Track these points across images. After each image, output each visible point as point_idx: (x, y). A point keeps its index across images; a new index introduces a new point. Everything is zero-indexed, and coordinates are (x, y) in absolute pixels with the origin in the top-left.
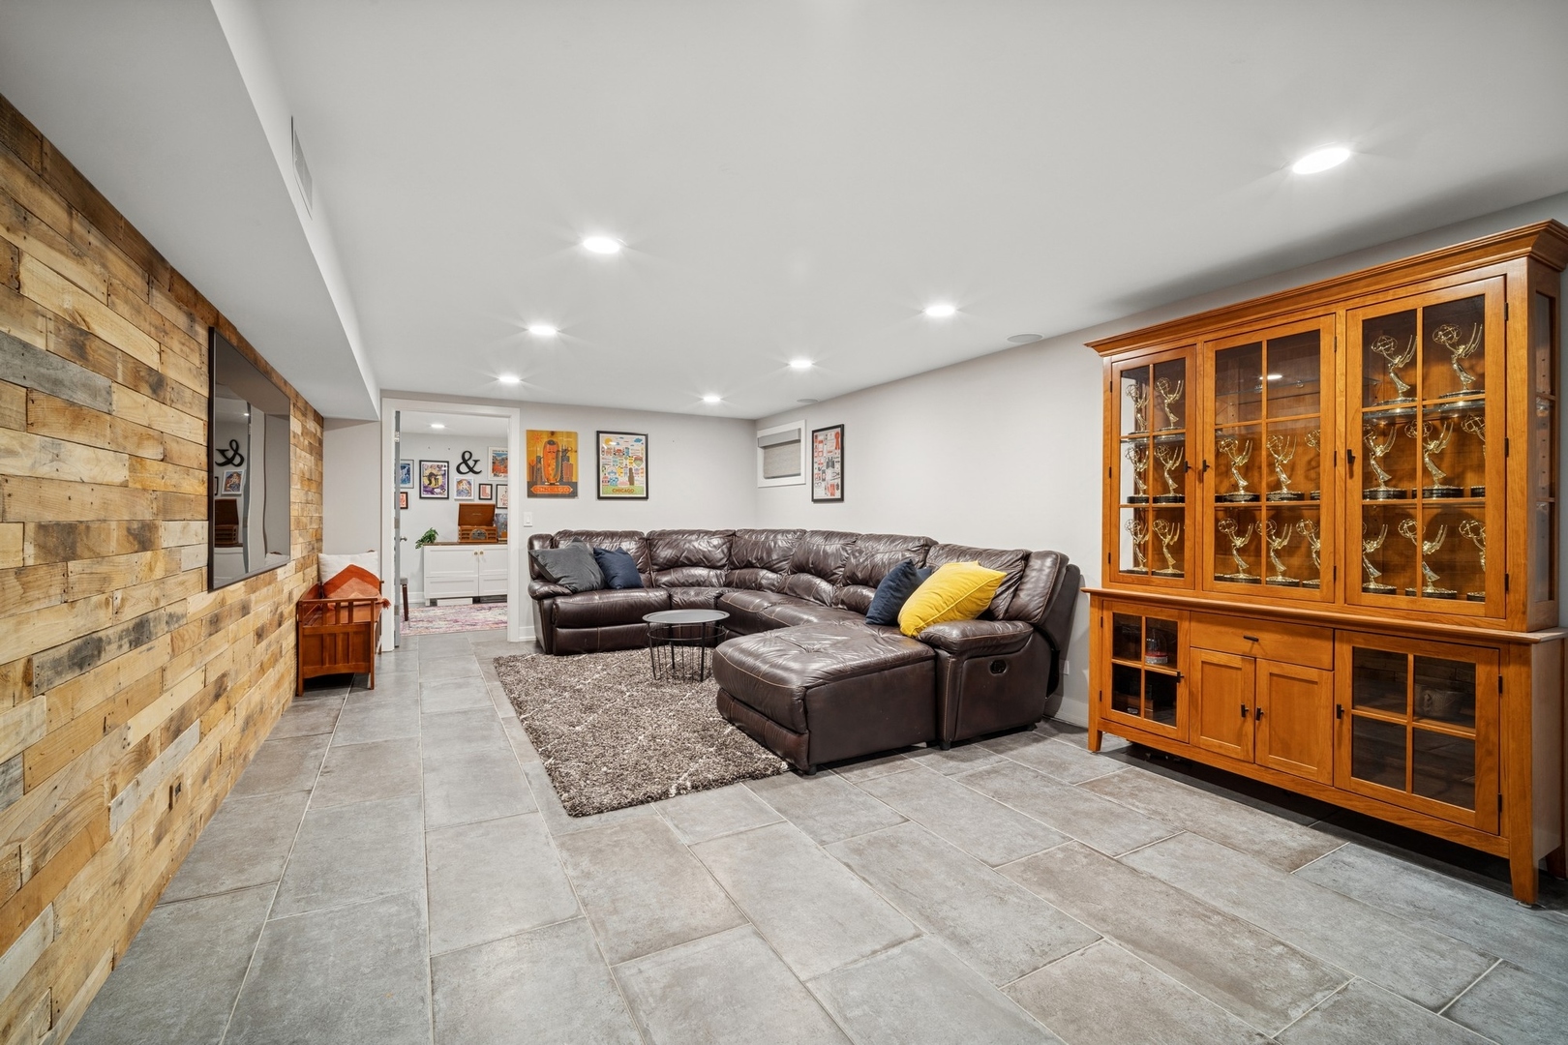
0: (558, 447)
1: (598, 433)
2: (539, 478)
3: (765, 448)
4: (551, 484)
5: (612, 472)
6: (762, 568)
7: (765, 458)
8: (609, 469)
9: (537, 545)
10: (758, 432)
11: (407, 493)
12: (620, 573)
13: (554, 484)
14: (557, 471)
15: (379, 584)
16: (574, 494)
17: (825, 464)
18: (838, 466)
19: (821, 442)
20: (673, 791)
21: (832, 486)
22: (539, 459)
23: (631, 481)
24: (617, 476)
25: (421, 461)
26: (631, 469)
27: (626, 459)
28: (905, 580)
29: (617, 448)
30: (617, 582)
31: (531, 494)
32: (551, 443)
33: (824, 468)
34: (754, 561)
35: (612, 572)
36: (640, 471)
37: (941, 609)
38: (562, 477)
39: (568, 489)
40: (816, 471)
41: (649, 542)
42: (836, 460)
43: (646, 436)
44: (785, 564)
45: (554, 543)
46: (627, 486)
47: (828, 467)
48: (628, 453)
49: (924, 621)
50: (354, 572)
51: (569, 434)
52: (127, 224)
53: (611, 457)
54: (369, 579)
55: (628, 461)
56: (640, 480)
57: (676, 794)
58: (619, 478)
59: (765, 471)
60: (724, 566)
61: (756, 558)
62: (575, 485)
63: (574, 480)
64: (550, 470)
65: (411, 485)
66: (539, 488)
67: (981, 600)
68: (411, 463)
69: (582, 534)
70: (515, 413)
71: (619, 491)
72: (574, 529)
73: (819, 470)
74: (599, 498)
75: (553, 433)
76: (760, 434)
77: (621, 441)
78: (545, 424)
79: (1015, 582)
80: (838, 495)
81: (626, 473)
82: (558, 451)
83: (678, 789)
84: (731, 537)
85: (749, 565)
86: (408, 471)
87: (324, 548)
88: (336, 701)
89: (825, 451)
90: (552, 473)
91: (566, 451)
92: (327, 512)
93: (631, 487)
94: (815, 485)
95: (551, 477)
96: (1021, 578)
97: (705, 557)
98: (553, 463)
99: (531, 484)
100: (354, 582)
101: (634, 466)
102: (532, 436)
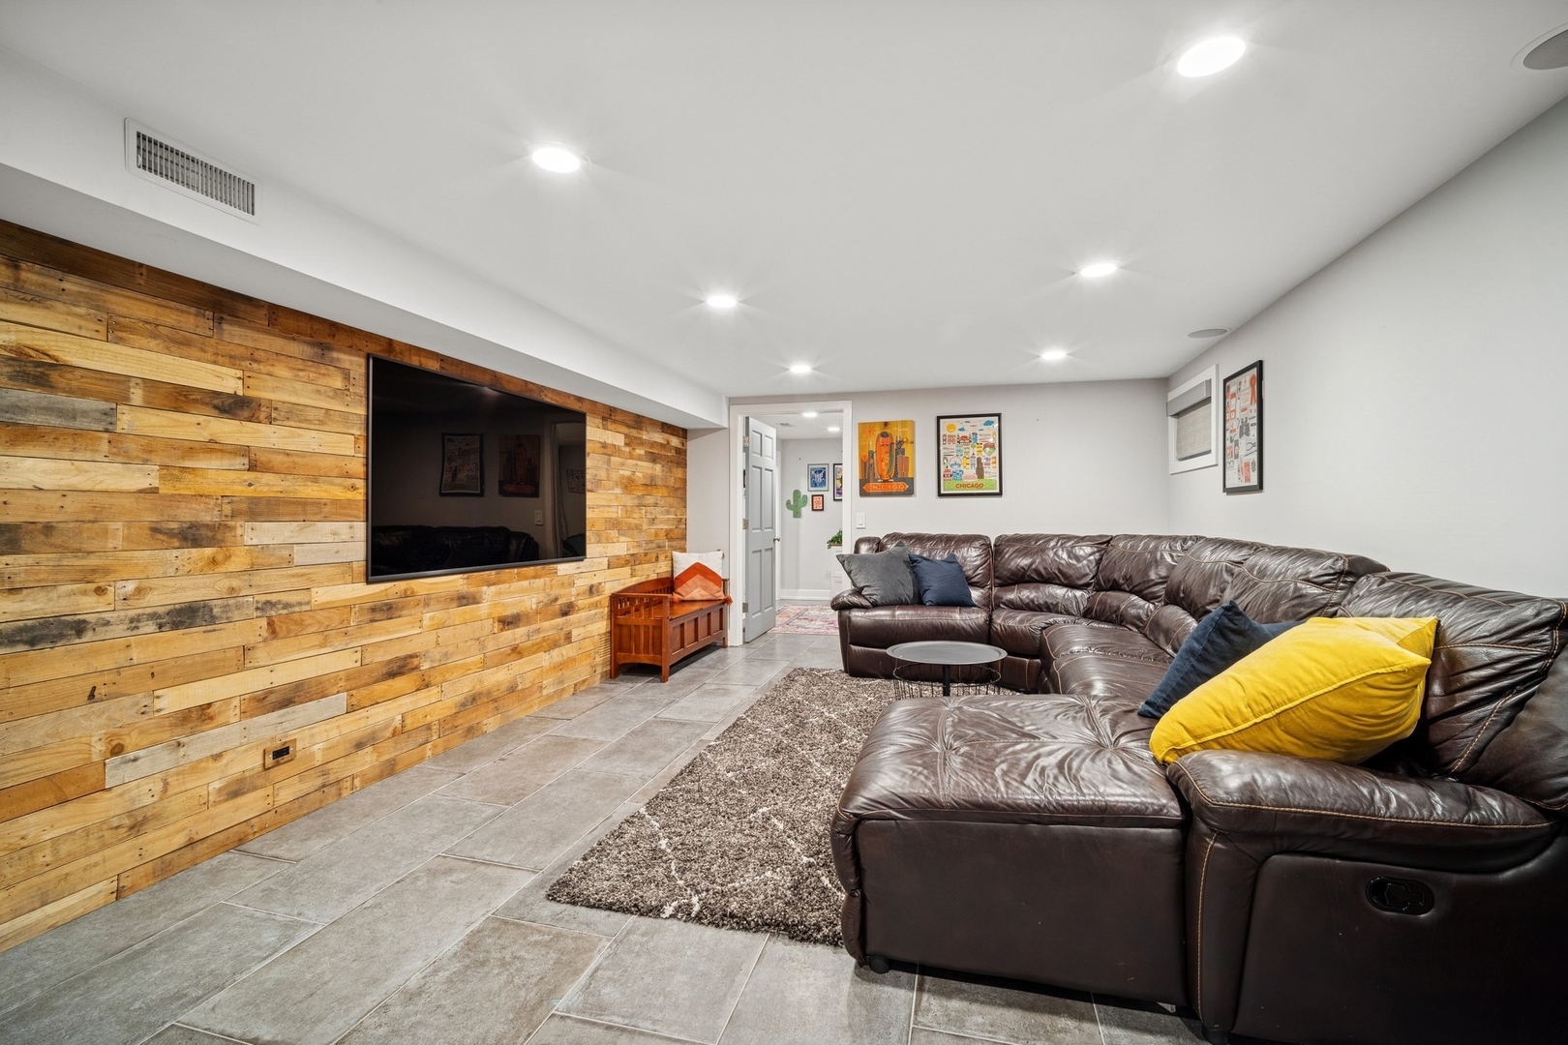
0: (892, 439)
1: (939, 418)
2: (871, 474)
3: (1177, 415)
4: (884, 481)
5: (956, 464)
6: (1131, 592)
7: (1179, 431)
8: (952, 460)
9: (864, 549)
10: (1169, 394)
11: (822, 496)
12: (934, 587)
13: (887, 481)
14: (891, 466)
15: (724, 583)
16: (910, 492)
17: (1238, 431)
18: (1254, 431)
19: (1234, 395)
20: (669, 910)
21: (1247, 465)
22: (871, 454)
23: (980, 473)
24: (962, 468)
25: (834, 465)
26: (979, 460)
27: (973, 447)
28: (1220, 641)
29: (962, 434)
30: (928, 597)
31: (863, 493)
32: (884, 435)
33: (1237, 437)
34: (1121, 581)
35: (924, 584)
36: (992, 461)
37: (1238, 720)
38: (896, 473)
39: (903, 486)
40: (1228, 443)
41: (994, 551)
42: (1250, 422)
43: (999, 415)
44: (1160, 589)
45: (879, 545)
46: (975, 480)
47: (1241, 436)
48: (975, 439)
49: (1195, 737)
50: (699, 570)
51: (904, 423)
52: (152, 270)
53: (954, 446)
54: (712, 577)
55: (976, 449)
56: (991, 472)
57: (671, 916)
58: (965, 470)
59: (1178, 449)
60: (1087, 585)
61: (1125, 578)
62: (911, 482)
63: (910, 476)
64: (883, 466)
65: (825, 488)
66: (872, 486)
67: (1348, 716)
68: (826, 466)
69: (909, 537)
70: (847, 407)
71: (965, 486)
72: (905, 531)
73: (1232, 441)
74: (940, 495)
75: (886, 424)
76: (1172, 395)
77: (967, 427)
78: (877, 415)
79: (1526, 683)
80: (1254, 481)
81: (973, 464)
82: (892, 443)
83: (678, 909)
84: (1104, 543)
85: (1115, 587)
86: (824, 474)
87: (688, 547)
88: (642, 688)
89: (1238, 411)
90: (885, 468)
91: (901, 443)
92: (691, 514)
93: (980, 481)
94: (1228, 465)
95: (885, 473)
96: (1543, 674)
97: (1060, 571)
98: (887, 458)
99: (863, 482)
100: (698, 578)
101: (984, 455)
102: (865, 429)
